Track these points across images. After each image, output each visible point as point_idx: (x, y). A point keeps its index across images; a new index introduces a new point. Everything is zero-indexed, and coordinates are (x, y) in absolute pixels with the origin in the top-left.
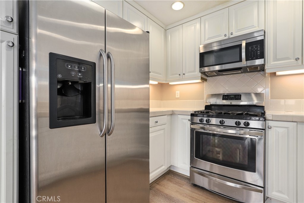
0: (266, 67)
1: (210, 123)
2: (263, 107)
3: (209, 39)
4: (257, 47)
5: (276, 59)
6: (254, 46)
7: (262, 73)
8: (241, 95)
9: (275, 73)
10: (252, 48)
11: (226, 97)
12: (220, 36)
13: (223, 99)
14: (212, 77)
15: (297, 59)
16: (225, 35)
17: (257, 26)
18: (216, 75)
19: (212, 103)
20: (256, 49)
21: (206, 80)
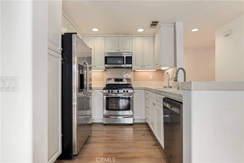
0: (132, 68)
1: (113, 92)
2: (131, 84)
4: (129, 59)
5: (136, 65)
6: (129, 58)
7: (130, 69)
8: (123, 79)
9: (135, 71)
10: (128, 59)
11: (116, 80)
12: (114, 50)
13: (115, 81)
14: (109, 69)
15: (142, 66)
16: (117, 50)
17: (129, 49)
18: (111, 69)
19: (110, 83)
20: (129, 60)
21: (105, 70)
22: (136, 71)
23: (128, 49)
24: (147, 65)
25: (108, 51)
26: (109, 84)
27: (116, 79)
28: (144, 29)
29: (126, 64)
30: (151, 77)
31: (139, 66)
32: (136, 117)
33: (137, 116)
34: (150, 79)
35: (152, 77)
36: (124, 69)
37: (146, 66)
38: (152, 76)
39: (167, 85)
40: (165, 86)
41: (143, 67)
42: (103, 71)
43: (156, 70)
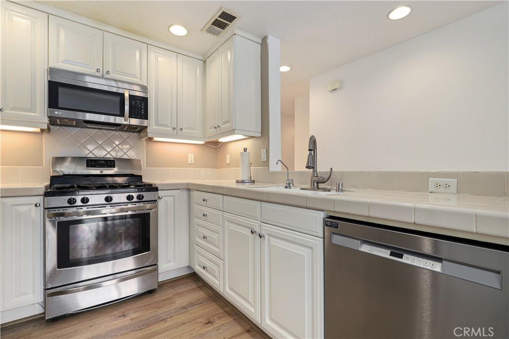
0: (148, 130)
2: (141, 176)
3: (65, 61)
4: (140, 104)
5: (157, 124)
6: (138, 102)
8: (114, 161)
9: (153, 138)
10: (136, 103)
11: (92, 163)
13: (87, 166)
14: (61, 128)
15: (174, 129)
16: (98, 70)
17: (138, 76)
18: (72, 126)
19: (66, 173)
20: (140, 107)
21: (49, 129)
22: (156, 139)
23: (135, 76)
24: (187, 128)
25: (60, 64)
26: (64, 175)
27: (91, 160)
28: (188, 31)
29: (130, 117)
30: (191, 158)
31: (168, 128)
32: (164, 266)
33: (169, 261)
34: (189, 162)
35: (193, 158)
36: (117, 133)
37: (185, 129)
38: (193, 155)
39: (246, 178)
40: (240, 179)
41: (177, 131)
42: (38, 130)
43: (203, 143)
